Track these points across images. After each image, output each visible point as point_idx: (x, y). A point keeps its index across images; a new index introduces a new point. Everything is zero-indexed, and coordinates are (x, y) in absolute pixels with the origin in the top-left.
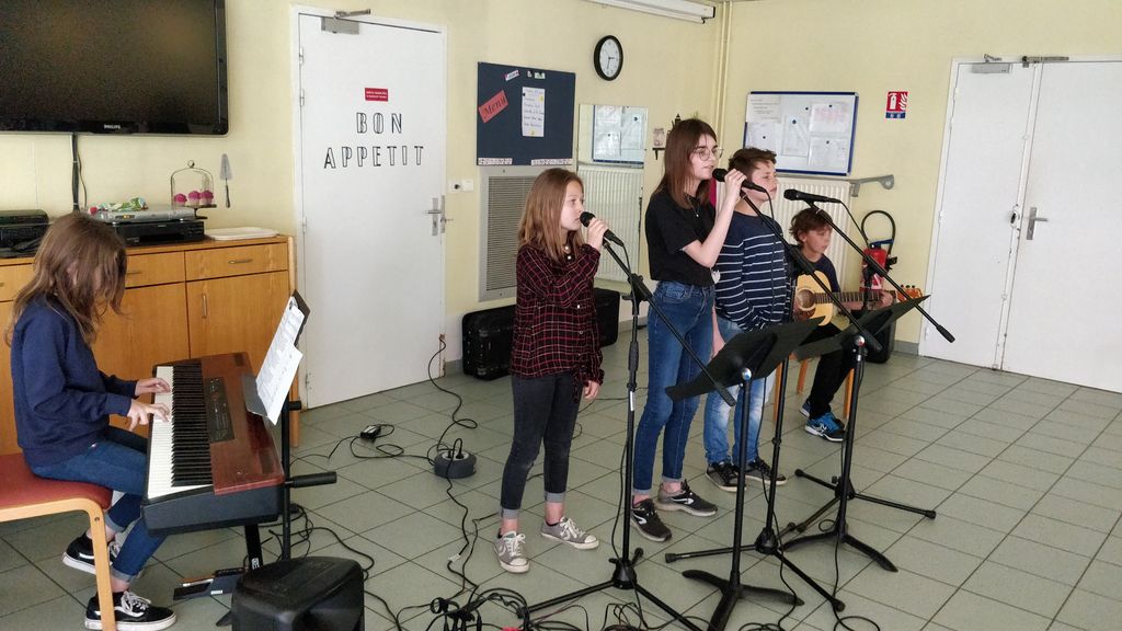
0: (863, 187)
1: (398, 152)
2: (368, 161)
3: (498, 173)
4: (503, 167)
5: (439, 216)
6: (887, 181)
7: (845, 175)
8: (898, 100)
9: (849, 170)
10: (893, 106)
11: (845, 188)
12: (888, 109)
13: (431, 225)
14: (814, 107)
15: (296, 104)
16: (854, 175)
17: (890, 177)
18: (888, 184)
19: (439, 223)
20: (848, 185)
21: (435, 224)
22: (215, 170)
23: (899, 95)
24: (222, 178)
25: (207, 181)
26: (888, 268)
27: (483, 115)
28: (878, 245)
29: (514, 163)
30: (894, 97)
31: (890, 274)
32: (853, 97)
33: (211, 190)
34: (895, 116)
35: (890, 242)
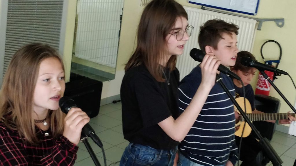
0: (264, 24)
6: (280, 22)
7: (253, 14)
9: (256, 12)
11: (253, 24)
16: (259, 15)
17: (282, 20)
18: (280, 24)
20: (255, 22)
26: (274, 78)
28: (270, 62)
31: (275, 82)
35: (278, 62)
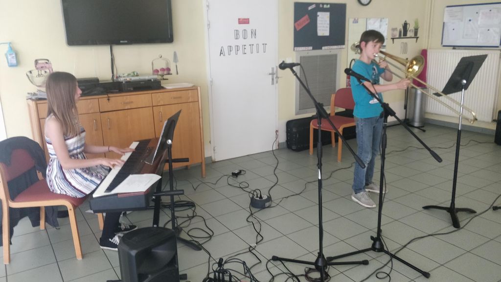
1: (254, 47)
2: (240, 52)
3: (305, 54)
4: (308, 51)
5: (275, 76)
13: (271, 80)
14: (482, 11)
15: (206, 28)
19: (275, 79)
21: (273, 79)
22: (171, 59)
24: (174, 61)
25: (167, 64)
27: (296, 27)
29: (313, 49)
33: (169, 67)
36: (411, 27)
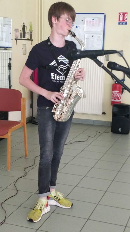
8: (124, 16)
10: (121, 19)
12: (119, 20)
14: (86, 20)
23: (124, 14)
30: (122, 15)
32: (103, 15)
34: (123, 24)
35: (123, 80)
36: (27, 30)
